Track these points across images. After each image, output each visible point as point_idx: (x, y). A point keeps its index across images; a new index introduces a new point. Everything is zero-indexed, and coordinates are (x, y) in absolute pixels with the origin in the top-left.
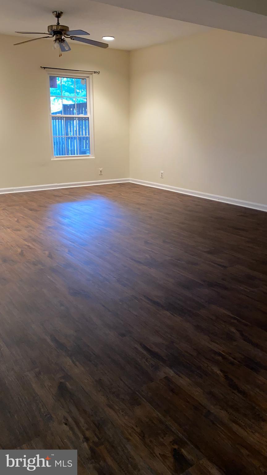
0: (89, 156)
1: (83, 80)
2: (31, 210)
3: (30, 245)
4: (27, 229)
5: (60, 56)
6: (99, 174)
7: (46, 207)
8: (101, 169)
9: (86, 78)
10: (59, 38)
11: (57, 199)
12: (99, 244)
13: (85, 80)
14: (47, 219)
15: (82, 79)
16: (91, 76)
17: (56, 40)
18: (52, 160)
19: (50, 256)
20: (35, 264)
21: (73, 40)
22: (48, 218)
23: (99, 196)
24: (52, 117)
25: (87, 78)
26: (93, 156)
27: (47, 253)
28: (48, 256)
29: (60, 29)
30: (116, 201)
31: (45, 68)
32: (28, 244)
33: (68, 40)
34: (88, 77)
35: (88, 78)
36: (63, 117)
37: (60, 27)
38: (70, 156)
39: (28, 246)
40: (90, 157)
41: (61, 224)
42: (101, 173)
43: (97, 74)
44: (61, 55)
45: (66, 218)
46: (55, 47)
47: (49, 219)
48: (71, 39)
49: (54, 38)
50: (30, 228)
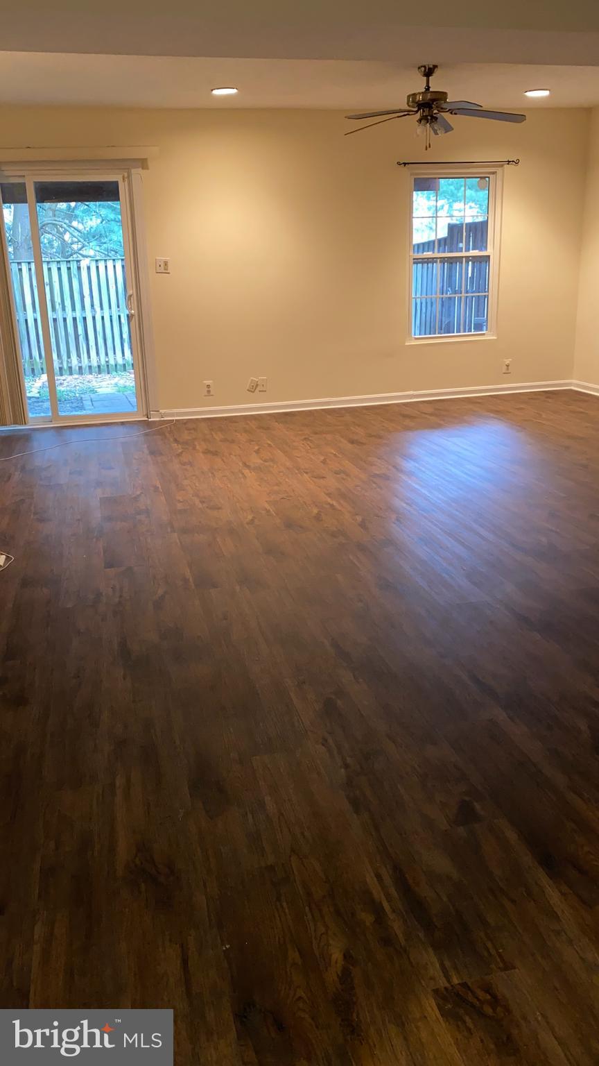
0: (484, 334)
1: (483, 181)
2: (352, 442)
3: (335, 503)
4: (338, 476)
5: (426, 149)
6: (504, 370)
7: (380, 437)
8: (507, 362)
9: (488, 176)
10: (427, 116)
11: (407, 422)
12: (457, 510)
13: (487, 179)
14: (376, 459)
15: (481, 178)
16: (499, 170)
17: (420, 121)
18: (407, 344)
19: (363, 525)
20: (333, 535)
21: (455, 114)
22: (379, 459)
23: (493, 417)
24: (414, 259)
25: (491, 176)
26: (493, 335)
27: (359, 518)
28: (360, 525)
29: (429, 100)
30: (525, 429)
31: (405, 164)
32: (331, 502)
33: (446, 116)
34: (494, 173)
35: (494, 175)
36: (437, 258)
37: (429, 96)
38: (455, 334)
39: (332, 506)
40: (488, 336)
41: (397, 469)
42: (508, 369)
43: (513, 166)
44: (430, 147)
45: (411, 459)
46: (418, 133)
47: (379, 461)
48: (451, 113)
49: (418, 116)
50: (342, 475)
